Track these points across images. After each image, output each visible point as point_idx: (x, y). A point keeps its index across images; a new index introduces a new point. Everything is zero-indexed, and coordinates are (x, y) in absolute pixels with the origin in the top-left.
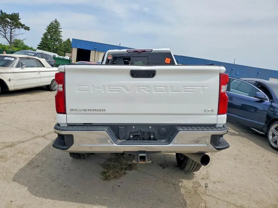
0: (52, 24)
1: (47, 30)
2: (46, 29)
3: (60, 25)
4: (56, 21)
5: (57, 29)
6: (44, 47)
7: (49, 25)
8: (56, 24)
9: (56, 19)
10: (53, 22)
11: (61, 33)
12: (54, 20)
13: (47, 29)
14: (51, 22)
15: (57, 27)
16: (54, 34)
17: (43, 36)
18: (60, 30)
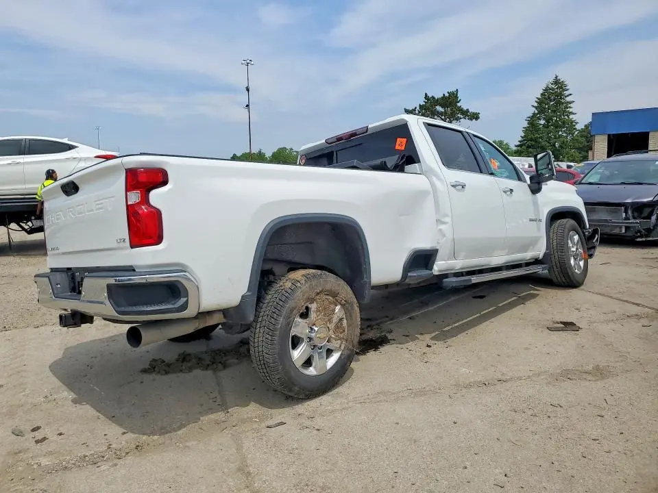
0: (546, 90)
1: (536, 108)
2: (533, 106)
3: (567, 88)
4: (557, 82)
5: (561, 98)
6: (529, 147)
7: (542, 94)
8: (557, 88)
9: (556, 77)
10: (550, 86)
11: (571, 105)
12: (551, 80)
13: (536, 104)
14: (544, 87)
15: (561, 94)
16: (555, 111)
17: (526, 125)
18: (568, 99)
